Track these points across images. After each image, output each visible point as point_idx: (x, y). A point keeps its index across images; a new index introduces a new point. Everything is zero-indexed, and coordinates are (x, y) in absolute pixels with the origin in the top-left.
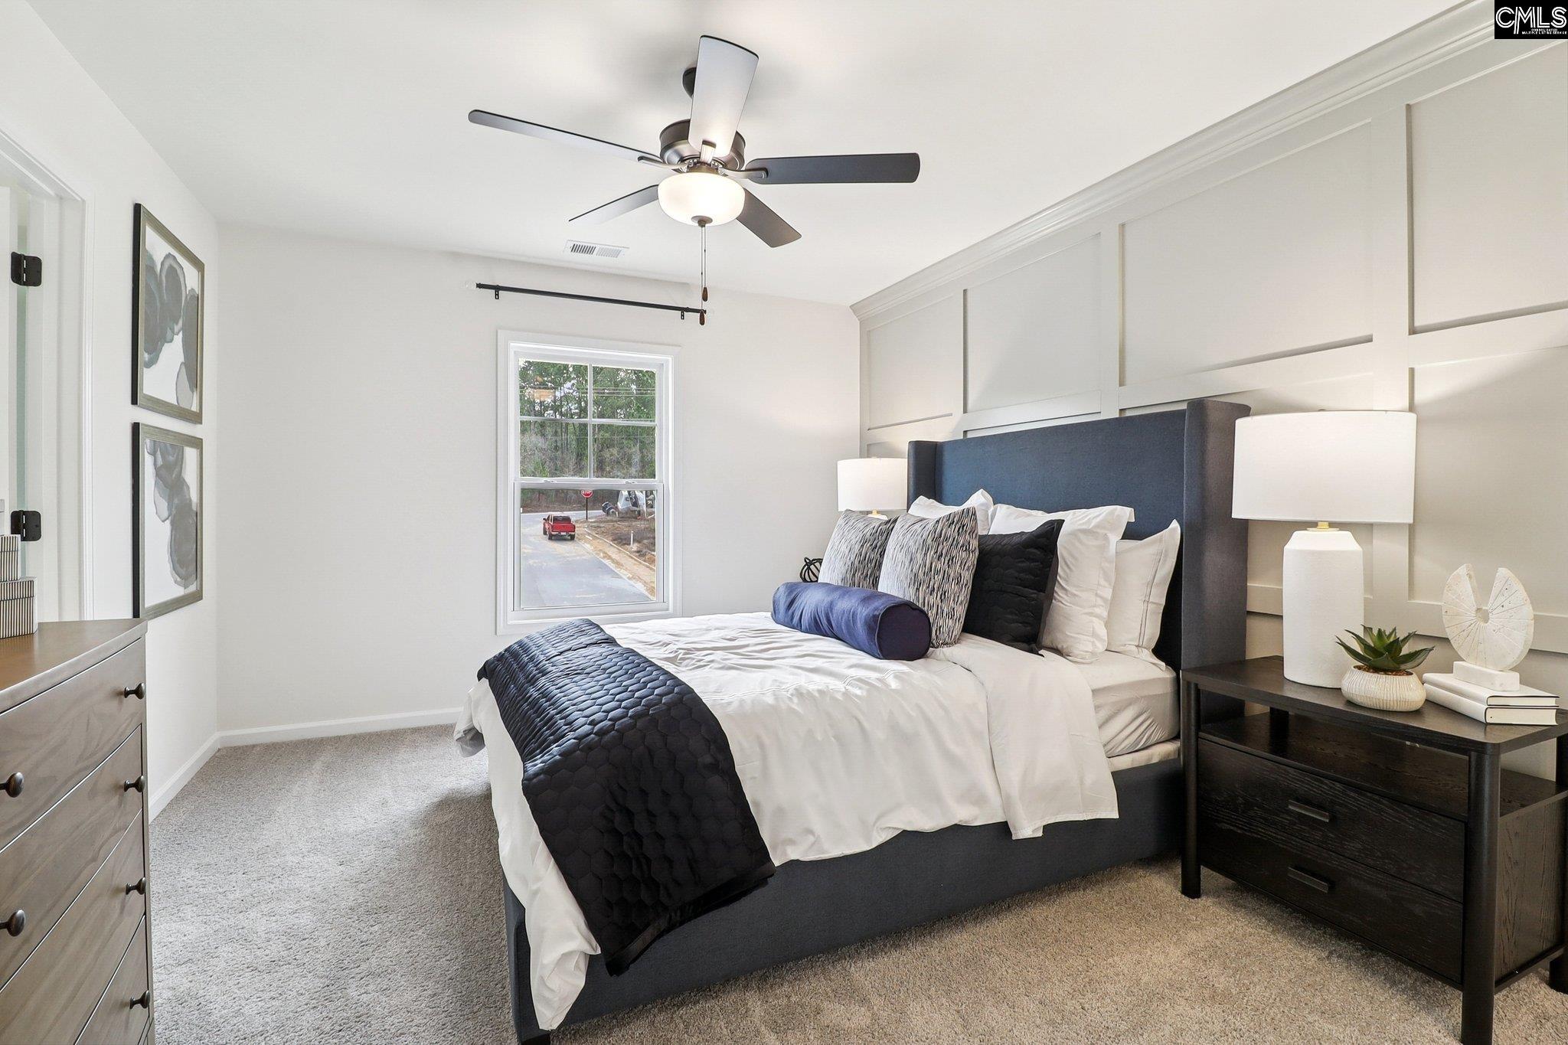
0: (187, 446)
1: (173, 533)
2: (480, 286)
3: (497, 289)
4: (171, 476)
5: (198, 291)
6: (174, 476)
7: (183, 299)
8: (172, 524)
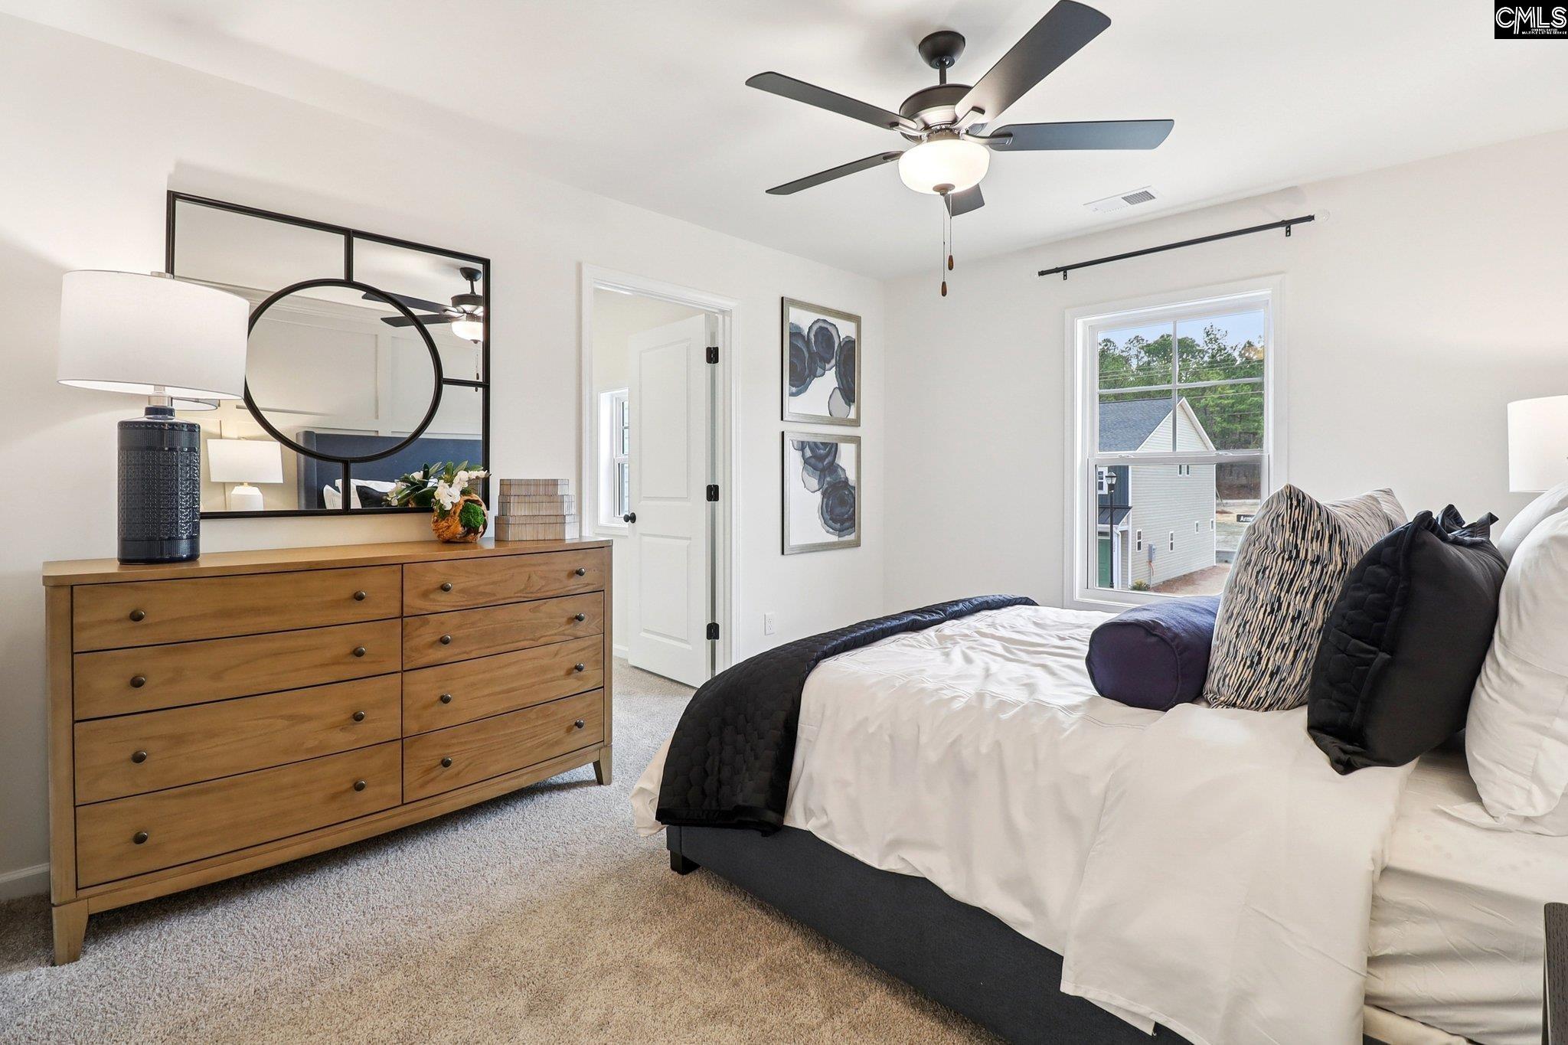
0: (841, 442)
1: (825, 500)
2: (1042, 273)
3: (1065, 270)
4: (823, 463)
5: (854, 336)
6: (825, 463)
7: (836, 345)
8: (824, 494)
